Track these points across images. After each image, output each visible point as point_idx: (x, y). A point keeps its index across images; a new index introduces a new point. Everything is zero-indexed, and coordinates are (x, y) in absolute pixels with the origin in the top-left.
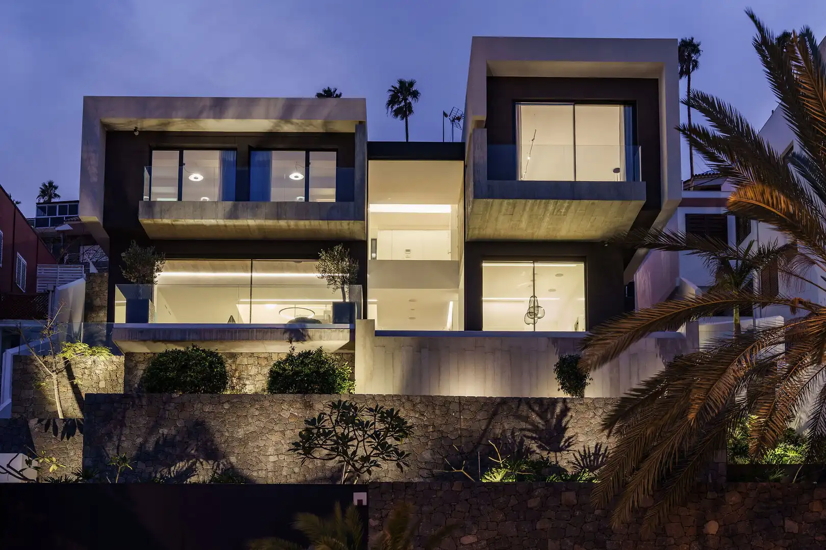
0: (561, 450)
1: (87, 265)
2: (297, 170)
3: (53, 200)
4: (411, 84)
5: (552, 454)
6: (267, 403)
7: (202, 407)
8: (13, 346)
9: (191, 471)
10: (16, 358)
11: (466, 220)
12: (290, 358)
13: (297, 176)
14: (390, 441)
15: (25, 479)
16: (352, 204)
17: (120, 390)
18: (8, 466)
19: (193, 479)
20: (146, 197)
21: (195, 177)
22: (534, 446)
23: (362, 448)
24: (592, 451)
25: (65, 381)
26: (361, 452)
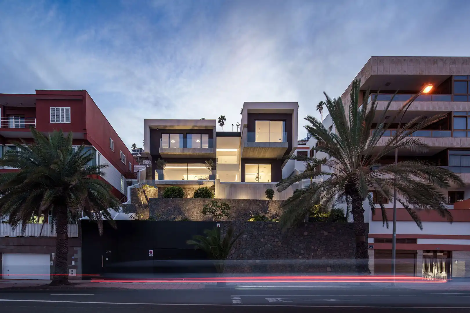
0: (267, 213)
1: (146, 165)
2: (199, 140)
3: (135, 148)
4: (224, 117)
5: (265, 214)
6: (194, 201)
7: (178, 201)
8: (129, 186)
9: (175, 218)
10: (131, 189)
11: (241, 153)
12: (199, 189)
13: (198, 141)
14: (226, 210)
15: (136, 219)
16: (213, 148)
17: (157, 197)
18: (131, 216)
19: (176, 220)
20: (161, 147)
21: (173, 141)
22: (260, 212)
23: (219, 212)
24: (275, 213)
25: (144, 195)
26: (218, 213)
